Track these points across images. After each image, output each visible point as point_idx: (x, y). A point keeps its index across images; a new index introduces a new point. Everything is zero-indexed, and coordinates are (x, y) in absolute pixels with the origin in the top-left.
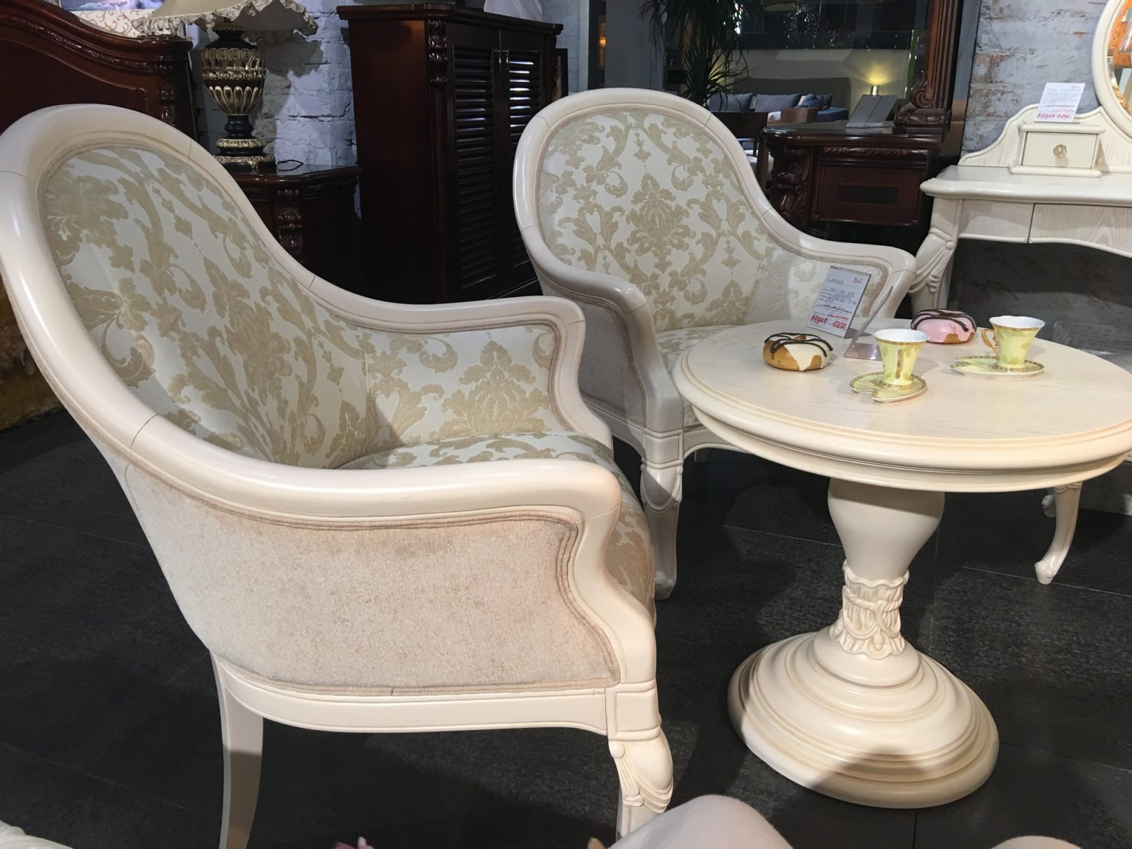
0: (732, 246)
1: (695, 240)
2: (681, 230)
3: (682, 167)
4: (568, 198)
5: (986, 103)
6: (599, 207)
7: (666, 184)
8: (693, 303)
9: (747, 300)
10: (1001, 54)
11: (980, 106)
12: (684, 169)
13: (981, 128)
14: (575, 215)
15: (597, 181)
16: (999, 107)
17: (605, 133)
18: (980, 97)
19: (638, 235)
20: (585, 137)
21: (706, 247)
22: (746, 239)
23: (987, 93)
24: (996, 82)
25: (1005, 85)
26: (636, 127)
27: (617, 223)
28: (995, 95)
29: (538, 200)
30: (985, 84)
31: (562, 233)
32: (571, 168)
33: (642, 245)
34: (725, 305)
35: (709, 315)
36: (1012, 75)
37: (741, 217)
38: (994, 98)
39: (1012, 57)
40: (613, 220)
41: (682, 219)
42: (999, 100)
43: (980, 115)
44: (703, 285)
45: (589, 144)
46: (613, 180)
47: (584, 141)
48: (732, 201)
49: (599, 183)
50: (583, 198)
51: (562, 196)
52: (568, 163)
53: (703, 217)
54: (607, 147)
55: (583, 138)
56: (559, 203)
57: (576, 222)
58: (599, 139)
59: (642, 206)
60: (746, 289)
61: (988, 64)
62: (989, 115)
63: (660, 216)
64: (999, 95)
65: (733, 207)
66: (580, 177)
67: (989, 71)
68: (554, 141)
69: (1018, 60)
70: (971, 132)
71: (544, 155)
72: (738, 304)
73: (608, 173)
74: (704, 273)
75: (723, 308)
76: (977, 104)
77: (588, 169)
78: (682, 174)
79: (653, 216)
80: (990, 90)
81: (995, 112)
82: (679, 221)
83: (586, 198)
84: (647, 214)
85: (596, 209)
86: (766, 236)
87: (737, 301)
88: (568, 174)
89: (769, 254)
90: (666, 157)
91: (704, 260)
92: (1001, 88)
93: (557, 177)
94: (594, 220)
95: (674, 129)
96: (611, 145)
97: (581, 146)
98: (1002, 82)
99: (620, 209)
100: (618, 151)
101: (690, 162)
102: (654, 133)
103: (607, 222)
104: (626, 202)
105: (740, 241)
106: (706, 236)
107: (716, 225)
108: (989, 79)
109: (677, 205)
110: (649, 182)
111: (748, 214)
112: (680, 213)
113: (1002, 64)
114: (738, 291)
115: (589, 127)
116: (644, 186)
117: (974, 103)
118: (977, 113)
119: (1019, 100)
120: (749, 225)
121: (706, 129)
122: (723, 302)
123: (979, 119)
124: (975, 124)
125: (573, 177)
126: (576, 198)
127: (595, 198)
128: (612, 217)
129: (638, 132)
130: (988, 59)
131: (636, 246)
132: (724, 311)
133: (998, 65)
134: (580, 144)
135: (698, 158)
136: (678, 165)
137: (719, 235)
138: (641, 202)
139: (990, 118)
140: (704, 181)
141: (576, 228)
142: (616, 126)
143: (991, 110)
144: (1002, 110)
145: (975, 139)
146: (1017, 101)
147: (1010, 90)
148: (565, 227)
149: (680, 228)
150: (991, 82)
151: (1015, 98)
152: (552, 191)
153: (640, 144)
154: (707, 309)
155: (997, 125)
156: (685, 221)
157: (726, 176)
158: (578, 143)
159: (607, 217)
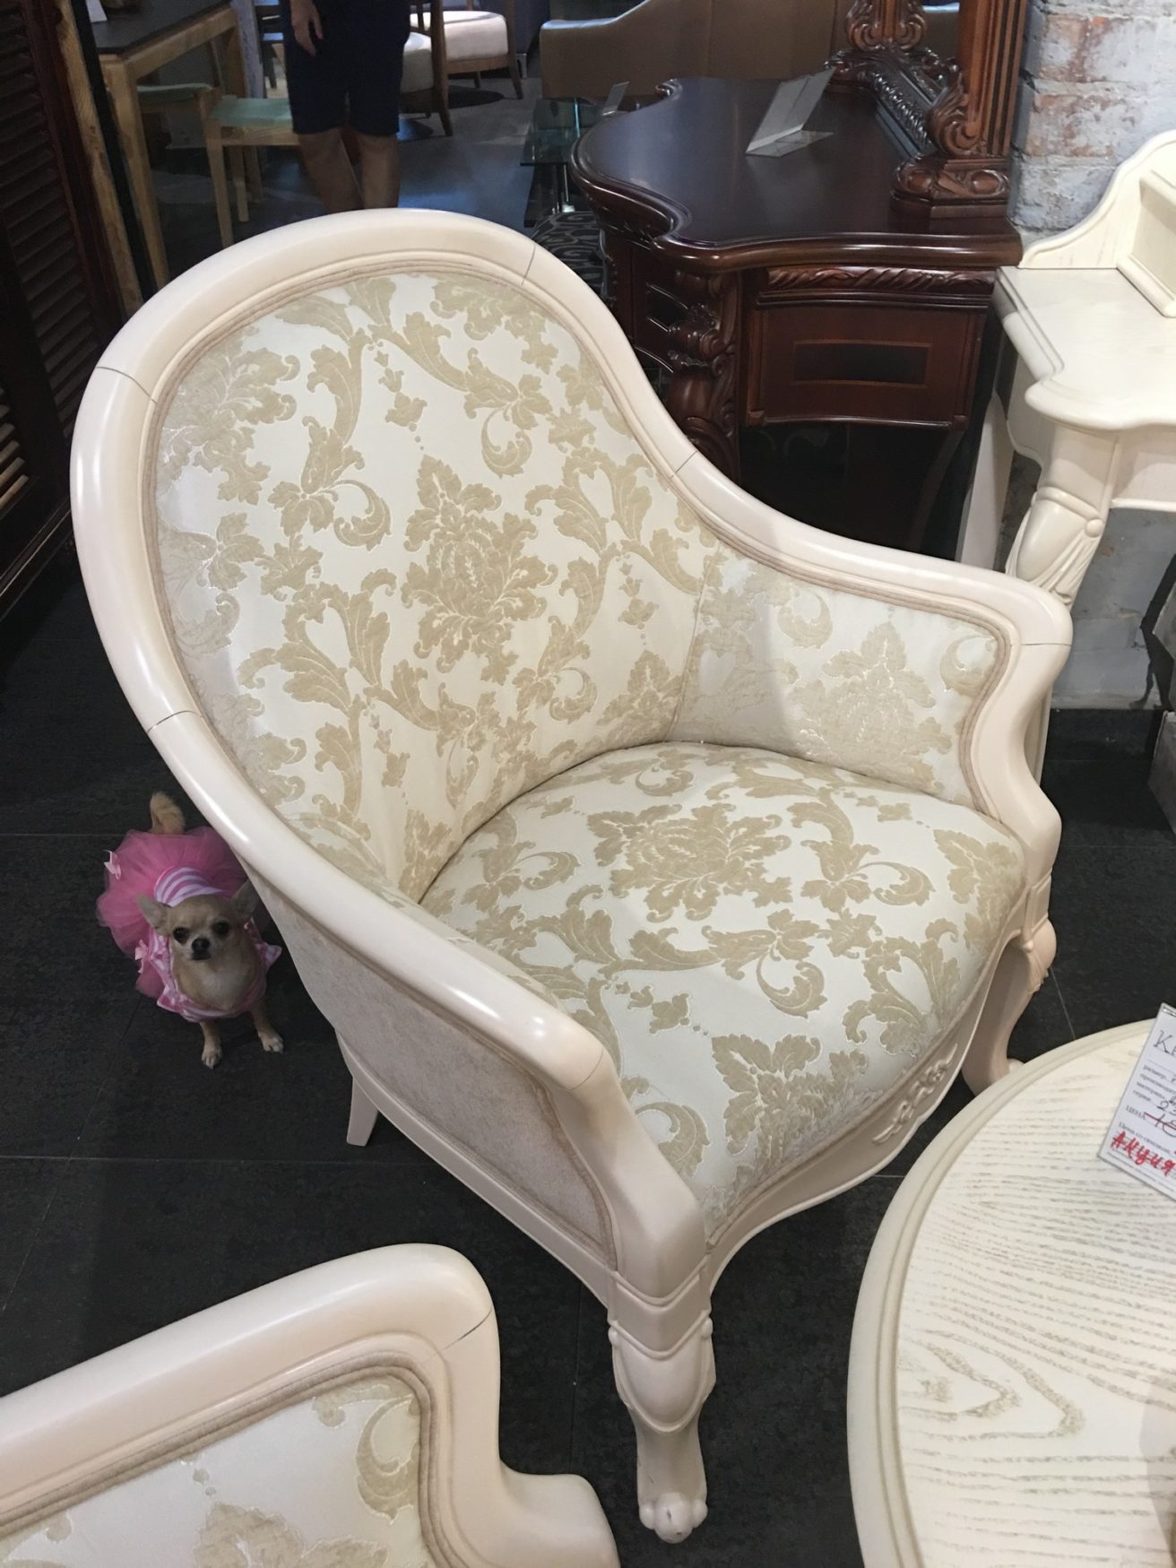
0: (634, 575)
1: (557, 584)
2: (525, 573)
3: (500, 413)
4: (246, 594)
5: (1069, 127)
6: (331, 592)
7: (473, 471)
8: (571, 718)
9: (680, 685)
10: (1105, 15)
11: (1056, 133)
12: (506, 418)
13: (1057, 180)
14: (278, 639)
15: (312, 522)
16: (1095, 134)
17: (302, 378)
18: (1057, 111)
19: (435, 624)
20: (255, 403)
21: (583, 595)
22: (662, 554)
23: (1072, 105)
24: (1092, 81)
25: (1109, 85)
26: (375, 337)
27: (383, 616)
28: (1088, 110)
29: (166, 611)
30: (1069, 85)
31: (258, 703)
32: (237, 506)
33: (447, 645)
34: (635, 704)
35: (603, 733)
36: (1125, 65)
37: (642, 500)
38: (1087, 115)
39: (1129, 23)
40: (374, 614)
41: (522, 546)
42: (1097, 118)
43: (1055, 153)
44: (585, 677)
45: (269, 421)
46: (349, 505)
47: (254, 417)
48: (618, 464)
49: (318, 525)
50: (286, 581)
51: (231, 591)
52: (225, 493)
53: (567, 526)
54: (318, 420)
55: (250, 407)
56: (229, 613)
57: (288, 657)
58: (289, 398)
59: (432, 547)
60: (675, 664)
61: (1076, 39)
62: (1075, 153)
63: (475, 554)
64: (1097, 108)
65: (621, 479)
66: (266, 524)
67: (1078, 56)
68: (171, 432)
69: (1139, 28)
70: (1036, 188)
71: (152, 481)
72: (661, 695)
73: (336, 488)
74: (585, 651)
75: (631, 712)
76: (1050, 128)
77: (282, 495)
78: (503, 433)
79: (459, 561)
80: (1080, 98)
81: (1088, 147)
82: (516, 553)
83: (295, 579)
84: (445, 565)
85: (326, 601)
86: (697, 530)
87: (659, 691)
88: (231, 525)
89: (712, 576)
90: (459, 396)
91: (581, 625)
92: (1102, 94)
93: (204, 539)
94: (329, 636)
95: (461, 317)
96: (322, 405)
97: (248, 432)
98: (1104, 79)
99: (383, 578)
100: (346, 420)
101: (514, 396)
102: (421, 343)
103: (362, 625)
104: (393, 554)
105: (650, 561)
106: (579, 567)
107: (596, 539)
108: (1077, 72)
109: (507, 516)
110: (435, 480)
111: (655, 489)
112: (516, 530)
113: (1108, 40)
114: (659, 670)
115: (255, 368)
116: (426, 493)
117: (1045, 127)
118: (1051, 147)
119: (1137, 118)
120: (662, 514)
121: (527, 284)
122: (632, 700)
123: (1055, 160)
124: (1045, 172)
125: (247, 531)
126: (269, 587)
127: (318, 570)
128: (369, 607)
129: (384, 350)
130: (1076, 27)
131: (437, 651)
132: (635, 717)
133: (1099, 43)
134: (244, 429)
135: (530, 377)
136: (490, 410)
137: (605, 560)
138: (427, 538)
139: (1078, 159)
140: (551, 432)
141: (291, 675)
142: (326, 349)
143: (1079, 141)
144: (1101, 143)
145: (1045, 204)
146: (1132, 120)
147: (1119, 98)
148: (262, 682)
149: (522, 568)
150: (1082, 80)
151: (1130, 114)
152: (201, 583)
153: (392, 380)
154: (599, 723)
155: (1090, 173)
156: (530, 548)
157: (595, 405)
158: (239, 425)
159: (355, 610)
